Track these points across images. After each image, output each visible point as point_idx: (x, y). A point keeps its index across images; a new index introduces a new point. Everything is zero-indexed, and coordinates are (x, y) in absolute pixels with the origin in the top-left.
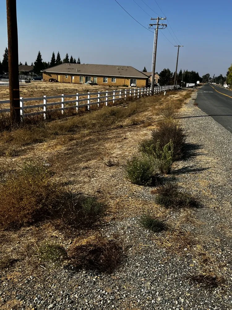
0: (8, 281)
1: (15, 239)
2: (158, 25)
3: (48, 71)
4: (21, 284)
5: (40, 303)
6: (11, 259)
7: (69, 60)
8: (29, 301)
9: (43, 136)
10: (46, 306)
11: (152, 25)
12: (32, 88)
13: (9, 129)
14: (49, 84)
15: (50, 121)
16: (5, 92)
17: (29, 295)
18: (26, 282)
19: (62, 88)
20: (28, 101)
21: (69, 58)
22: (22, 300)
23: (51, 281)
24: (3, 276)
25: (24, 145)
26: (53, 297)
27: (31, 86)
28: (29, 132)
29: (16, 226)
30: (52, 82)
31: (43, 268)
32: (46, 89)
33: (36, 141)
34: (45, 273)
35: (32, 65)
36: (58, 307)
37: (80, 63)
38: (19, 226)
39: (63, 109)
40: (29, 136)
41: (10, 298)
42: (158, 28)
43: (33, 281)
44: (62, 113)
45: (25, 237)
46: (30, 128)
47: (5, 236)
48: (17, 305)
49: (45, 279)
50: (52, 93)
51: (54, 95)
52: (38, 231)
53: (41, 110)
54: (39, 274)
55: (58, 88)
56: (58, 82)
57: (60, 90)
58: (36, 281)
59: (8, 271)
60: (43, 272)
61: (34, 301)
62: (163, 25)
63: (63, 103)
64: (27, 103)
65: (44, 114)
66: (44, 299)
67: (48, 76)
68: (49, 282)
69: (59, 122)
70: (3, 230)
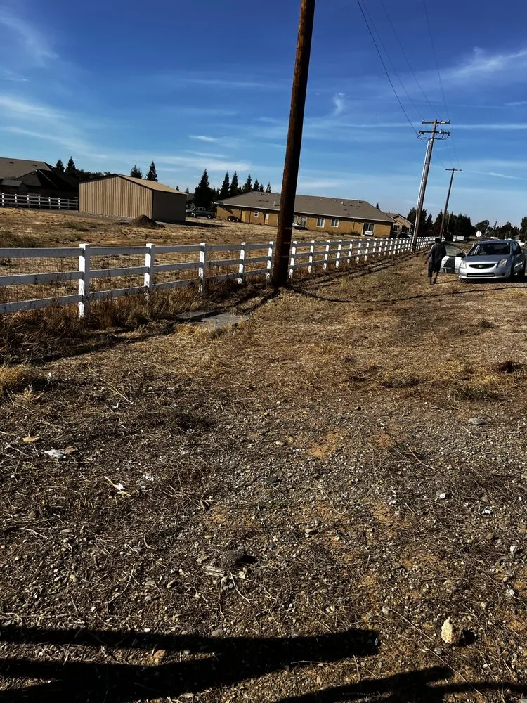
2: (435, 132)
3: (225, 203)
7: (253, 187)
11: (423, 133)
21: (253, 183)
30: (232, 220)
37: (270, 192)
42: (433, 138)
56: (242, 222)
62: (443, 133)
67: (226, 212)
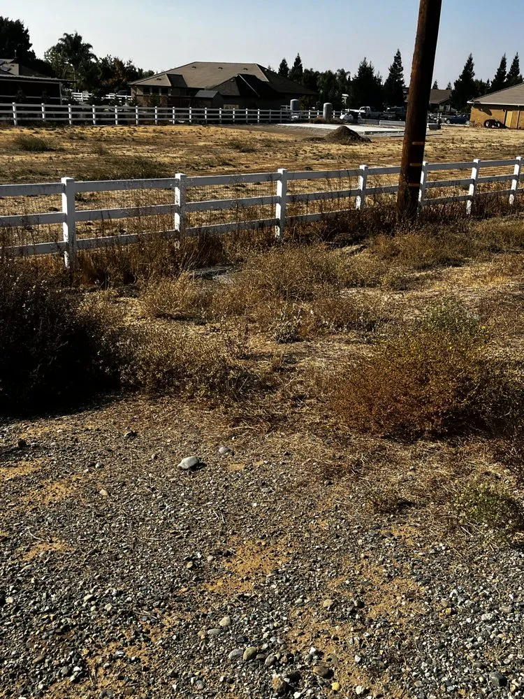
0: (394, 539)
1: (405, 460)
3: (484, 100)
4: (421, 554)
5: (463, 602)
6: (399, 499)
8: (440, 591)
9: (462, 252)
10: (476, 612)
12: (443, 142)
13: (389, 231)
14: (484, 134)
15: (479, 220)
16: (386, 150)
17: (439, 579)
18: (431, 552)
19: (513, 142)
20: (433, 172)
22: (424, 585)
23: (485, 566)
24: (384, 526)
25: (419, 269)
26: (491, 599)
27: (441, 137)
28: (432, 240)
29: (408, 434)
30: (490, 127)
31: (467, 534)
32: (475, 145)
33: (446, 262)
34: (471, 546)
35: (449, 88)
36: (504, 624)
38: (413, 435)
39: (513, 192)
40: (433, 249)
41: (399, 573)
43: (445, 555)
44: (511, 203)
45: (426, 460)
46: (435, 232)
47: (386, 449)
48: (414, 591)
49: (471, 559)
50: (488, 153)
51: (492, 159)
52: (454, 455)
53: (462, 193)
54: (459, 543)
55: (505, 143)
56: (505, 127)
57: (508, 146)
58: (452, 557)
59: (394, 521)
60: (467, 542)
61: (451, 596)
63: (517, 178)
64: (430, 174)
65: (469, 201)
66: (471, 598)
67: (483, 114)
68: (482, 567)
69: (503, 223)
70: (382, 438)
